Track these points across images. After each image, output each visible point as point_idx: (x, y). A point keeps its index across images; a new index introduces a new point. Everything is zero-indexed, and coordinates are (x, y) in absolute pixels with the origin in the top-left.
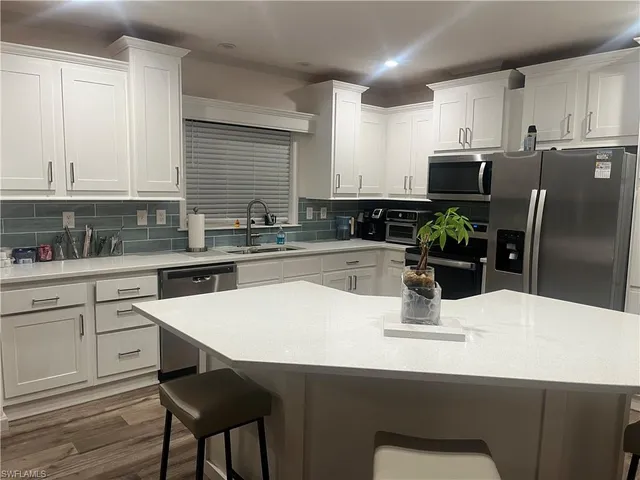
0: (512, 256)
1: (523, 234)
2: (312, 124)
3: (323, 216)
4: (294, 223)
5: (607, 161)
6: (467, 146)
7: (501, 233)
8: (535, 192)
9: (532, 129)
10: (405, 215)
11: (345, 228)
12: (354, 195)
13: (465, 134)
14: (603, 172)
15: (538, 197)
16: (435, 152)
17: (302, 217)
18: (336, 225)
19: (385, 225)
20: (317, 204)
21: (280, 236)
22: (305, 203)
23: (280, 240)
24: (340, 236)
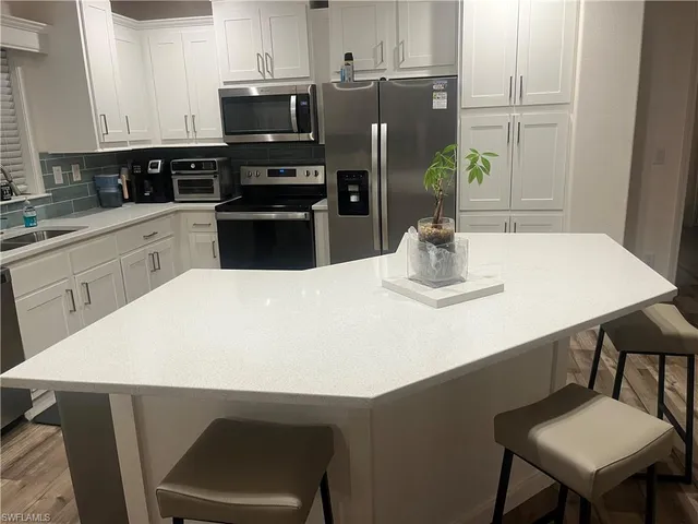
0: (353, 199)
1: (365, 173)
2: (43, 37)
3: (77, 177)
4: (41, 194)
5: (443, 91)
6: (268, 77)
7: (340, 175)
8: (375, 127)
9: (349, 57)
10: (199, 166)
11: (113, 190)
12: (124, 143)
13: (265, 60)
14: (440, 103)
15: (379, 131)
16: (225, 83)
17: (48, 182)
18: (96, 189)
19: (171, 180)
20: (66, 160)
21: (29, 214)
22: (50, 161)
23: (29, 221)
24: (105, 202)
